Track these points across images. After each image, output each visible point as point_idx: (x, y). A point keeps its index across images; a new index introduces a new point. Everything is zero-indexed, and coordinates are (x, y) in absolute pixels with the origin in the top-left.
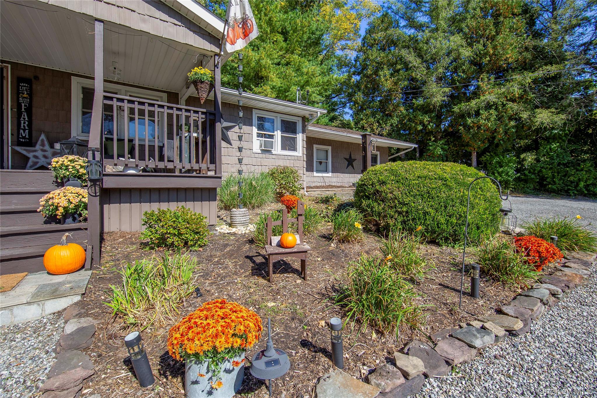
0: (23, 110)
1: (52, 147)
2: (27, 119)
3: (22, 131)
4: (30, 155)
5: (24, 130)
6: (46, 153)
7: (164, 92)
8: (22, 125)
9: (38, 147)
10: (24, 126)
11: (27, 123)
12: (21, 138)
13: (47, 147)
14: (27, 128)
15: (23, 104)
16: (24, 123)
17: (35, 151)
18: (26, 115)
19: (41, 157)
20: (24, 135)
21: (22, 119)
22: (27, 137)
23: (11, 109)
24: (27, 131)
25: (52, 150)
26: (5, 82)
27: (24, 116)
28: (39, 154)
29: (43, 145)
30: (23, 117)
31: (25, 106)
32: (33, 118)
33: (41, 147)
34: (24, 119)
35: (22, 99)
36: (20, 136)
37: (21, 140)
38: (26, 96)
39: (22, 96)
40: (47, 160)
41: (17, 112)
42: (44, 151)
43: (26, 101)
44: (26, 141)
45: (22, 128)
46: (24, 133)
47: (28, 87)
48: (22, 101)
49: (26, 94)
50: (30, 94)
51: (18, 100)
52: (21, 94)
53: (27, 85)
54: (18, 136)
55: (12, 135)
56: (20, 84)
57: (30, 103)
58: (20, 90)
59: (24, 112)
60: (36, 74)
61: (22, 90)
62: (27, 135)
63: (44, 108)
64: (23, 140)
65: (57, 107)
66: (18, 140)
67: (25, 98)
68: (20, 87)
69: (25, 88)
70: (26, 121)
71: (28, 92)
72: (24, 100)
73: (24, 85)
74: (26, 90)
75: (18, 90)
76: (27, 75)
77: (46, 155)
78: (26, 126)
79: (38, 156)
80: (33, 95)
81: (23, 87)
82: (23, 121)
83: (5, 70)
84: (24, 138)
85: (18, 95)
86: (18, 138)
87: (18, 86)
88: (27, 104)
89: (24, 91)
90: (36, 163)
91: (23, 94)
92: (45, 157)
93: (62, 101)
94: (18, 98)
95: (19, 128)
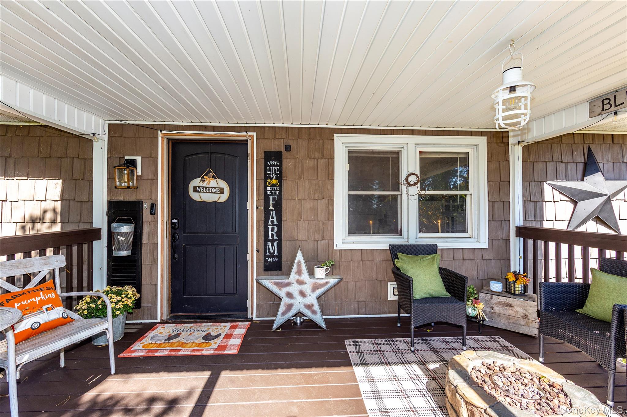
0: (271, 207)
1: (311, 273)
2: (276, 223)
3: (269, 244)
4: (281, 293)
5: (273, 242)
6: (303, 287)
7: (481, 134)
8: (270, 235)
9: (293, 276)
10: (272, 235)
11: (276, 229)
12: (268, 256)
13: (305, 276)
14: (276, 238)
15: (271, 197)
16: (273, 230)
17: (288, 284)
18: (274, 216)
19: (296, 294)
20: (272, 251)
21: (269, 223)
22: (276, 253)
23: (257, 208)
24: (276, 243)
25: (312, 281)
26: (250, 162)
27: (273, 218)
28: (294, 289)
29: (299, 272)
30: (271, 219)
31: (274, 199)
32: (284, 219)
33: (297, 277)
34: (273, 222)
35: (271, 189)
36: (268, 252)
37: (269, 260)
38: (274, 182)
39: (269, 183)
40: (304, 299)
41: (265, 211)
42: (301, 283)
43: (275, 191)
44: (274, 261)
45: (270, 238)
46: (272, 246)
47: (277, 166)
48: (270, 191)
49: (275, 179)
50: (280, 178)
51: (266, 191)
52: (269, 180)
53: (276, 162)
54: (265, 252)
55: (258, 251)
56: (268, 162)
57: (279, 193)
58: (268, 172)
59: (272, 210)
60: (287, 140)
61: (271, 173)
62: (276, 249)
63: (297, 199)
64: (272, 259)
65: (314, 194)
66: (266, 261)
67: (273, 185)
68: (268, 168)
69: (273, 168)
70: (275, 225)
71: (277, 174)
72: (273, 189)
73: (272, 163)
74: (275, 172)
75: (266, 173)
76: (276, 146)
77: (304, 290)
78: (275, 234)
79: (293, 294)
80: (283, 179)
81: (271, 168)
82: (271, 227)
83: (250, 142)
84: (272, 256)
85: (266, 182)
86: (265, 256)
87: (266, 165)
88: (276, 196)
89: (273, 173)
90: (289, 307)
91: (271, 179)
92: (302, 294)
93: (321, 182)
94: (266, 186)
95: (266, 240)
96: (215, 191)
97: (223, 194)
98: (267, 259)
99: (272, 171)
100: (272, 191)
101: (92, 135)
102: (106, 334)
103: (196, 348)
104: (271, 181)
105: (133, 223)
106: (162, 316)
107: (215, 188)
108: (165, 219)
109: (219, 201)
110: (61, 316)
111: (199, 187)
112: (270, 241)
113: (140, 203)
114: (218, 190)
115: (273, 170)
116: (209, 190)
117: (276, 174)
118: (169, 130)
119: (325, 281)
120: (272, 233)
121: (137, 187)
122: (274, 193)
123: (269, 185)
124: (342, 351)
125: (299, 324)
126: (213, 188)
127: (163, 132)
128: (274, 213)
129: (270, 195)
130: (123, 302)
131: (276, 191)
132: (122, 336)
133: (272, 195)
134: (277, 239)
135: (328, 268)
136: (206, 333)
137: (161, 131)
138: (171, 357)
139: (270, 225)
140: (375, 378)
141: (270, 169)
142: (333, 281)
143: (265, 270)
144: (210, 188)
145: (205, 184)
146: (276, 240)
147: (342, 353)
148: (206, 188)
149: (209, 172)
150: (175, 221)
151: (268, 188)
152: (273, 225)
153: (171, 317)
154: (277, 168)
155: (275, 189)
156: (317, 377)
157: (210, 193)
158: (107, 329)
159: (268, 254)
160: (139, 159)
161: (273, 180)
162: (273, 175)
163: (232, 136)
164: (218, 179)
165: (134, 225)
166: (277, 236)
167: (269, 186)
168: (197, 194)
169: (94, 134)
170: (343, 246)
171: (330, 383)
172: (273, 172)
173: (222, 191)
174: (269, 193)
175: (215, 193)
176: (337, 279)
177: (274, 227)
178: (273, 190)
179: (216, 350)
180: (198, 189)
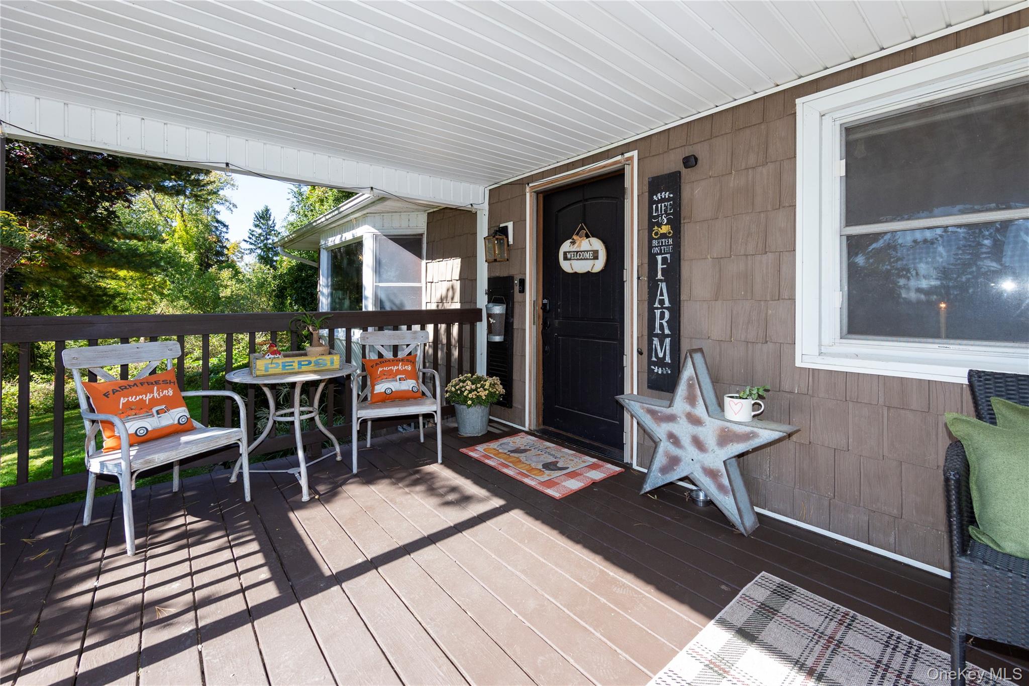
0: (660, 276)
2: (667, 304)
3: (656, 341)
4: (659, 431)
5: (662, 338)
6: (699, 431)
8: (657, 325)
9: (680, 405)
10: (661, 325)
11: (667, 315)
12: (655, 364)
14: (667, 331)
15: (659, 258)
16: (662, 316)
17: (671, 418)
18: (665, 291)
19: (686, 441)
20: (661, 355)
21: (657, 305)
22: (668, 359)
23: (638, 278)
24: (668, 340)
25: (718, 423)
26: (627, 203)
27: (662, 294)
28: (683, 429)
29: (690, 401)
30: (659, 297)
31: (664, 260)
32: (684, 297)
33: (688, 408)
34: (662, 302)
35: (659, 243)
36: (653, 355)
37: (656, 371)
38: (665, 229)
39: (656, 234)
40: (703, 456)
41: (649, 283)
42: (695, 421)
43: (665, 245)
44: (665, 372)
45: (658, 331)
46: (661, 345)
47: (669, 199)
48: (657, 247)
49: (665, 225)
50: (676, 222)
51: (650, 247)
52: (656, 228)
53: (668, 193)
54: (650, 356)
55: (640, 353)
56: (655, 197)
57: (673, 249)
58: (654, 214)
59: (661, 281)
60: (690, 148)
61: (658, 215)
62: (668, 352)
63: (709, 257)
64: (660, 369)
65: (746, 244)
66: (650, 371)
67: (664, 236)
68: (654, 206)
69: (663, 204)
70: (666, 308)
71: (670, 214)
72: (662, 242)
73: (661, 197)
74: (666, 211)
75: (651, 216)
76: (671, 163)
77: (702, 438)
78: (665, 324)
79: (680, 438)
80: (682, 222)
81: (659, 205)
82: (659, 311)
83: (627, 169)
84: (661, 363)
85: (650, 230)
86: (650, 363)
87: (651, 202)
88: (668, 256)
89: (662, 215)
90: (674, 461)
91: (659, 225)
92: (698, 444)
93: (762, 215)
94: (651, 239)
95: (651, 334)
96: (588, 256)
97: (598, 259)
98: (653, 367)
99: (661, 212)
100: (660, 246)
101: (470, 206)
102: (434, 418)
103: (525, 472)
104: (660, 229)
105: (504, 303)
106: (530, 425)
107: (587, 251)
108: (534, 298)
109: (593, 271)
110: (411, 389)
111: (569, 252)
112: (657, 335)
113: (510, 279)
114: (591, 255)
115: (663, 208)
116: (580, 255)
117: (667, 214)
118: (536, 180)
119: (748, 429)
120: (662, 321)
121: (508, 260)
122: (664, 249)
123: (657, 237)
124: (727, 585)
125: (701, 504)
126: (584, 251)
127: (530, 185)
128: (663, 286)
129: (658, 254)
130: (478, 392)
131: (668, 245)
132: (483, 433)
133: (661, 254)
134: (670, 333)
135: (760, 405)
136: (555, 460)
137: (528, 185)
138: (494, 471)
139: (657, 308)
140: (732, 672)
141: (657, 207)
142: (766, 434)
143: (649, 387)
144: (581, 252)
145: (575, 248)
146: (668, 336)
147: (723, 587)
148: (577, 252)
149: (582, 228)
150: (545, 301)
151: (655, 243)
152: (662, 308)
153: (540, 430)
154: (669, 203)
155: (665, 242)
156: (619, 591)
157: (581, 259)
158: (436, 412)
159: (654, 359)
160: (510, 225)
161: (663, 227)
162: (662, 218)
163: (604, 167)
164: (593, 237)
165: (505, 306)
166: (670, 329)
167: (655, 239)
168: (567, 262)
169: (471, 205)
170: (819, 360)
171: (630, 614)
172: (663, 212)
173: (595, 255)
174: (656, 250)
175: (587, 259)
176: (777, 433)
177: (664, 312)
178: (662, 246)
179: (542, 483)
180: (569, 256)
